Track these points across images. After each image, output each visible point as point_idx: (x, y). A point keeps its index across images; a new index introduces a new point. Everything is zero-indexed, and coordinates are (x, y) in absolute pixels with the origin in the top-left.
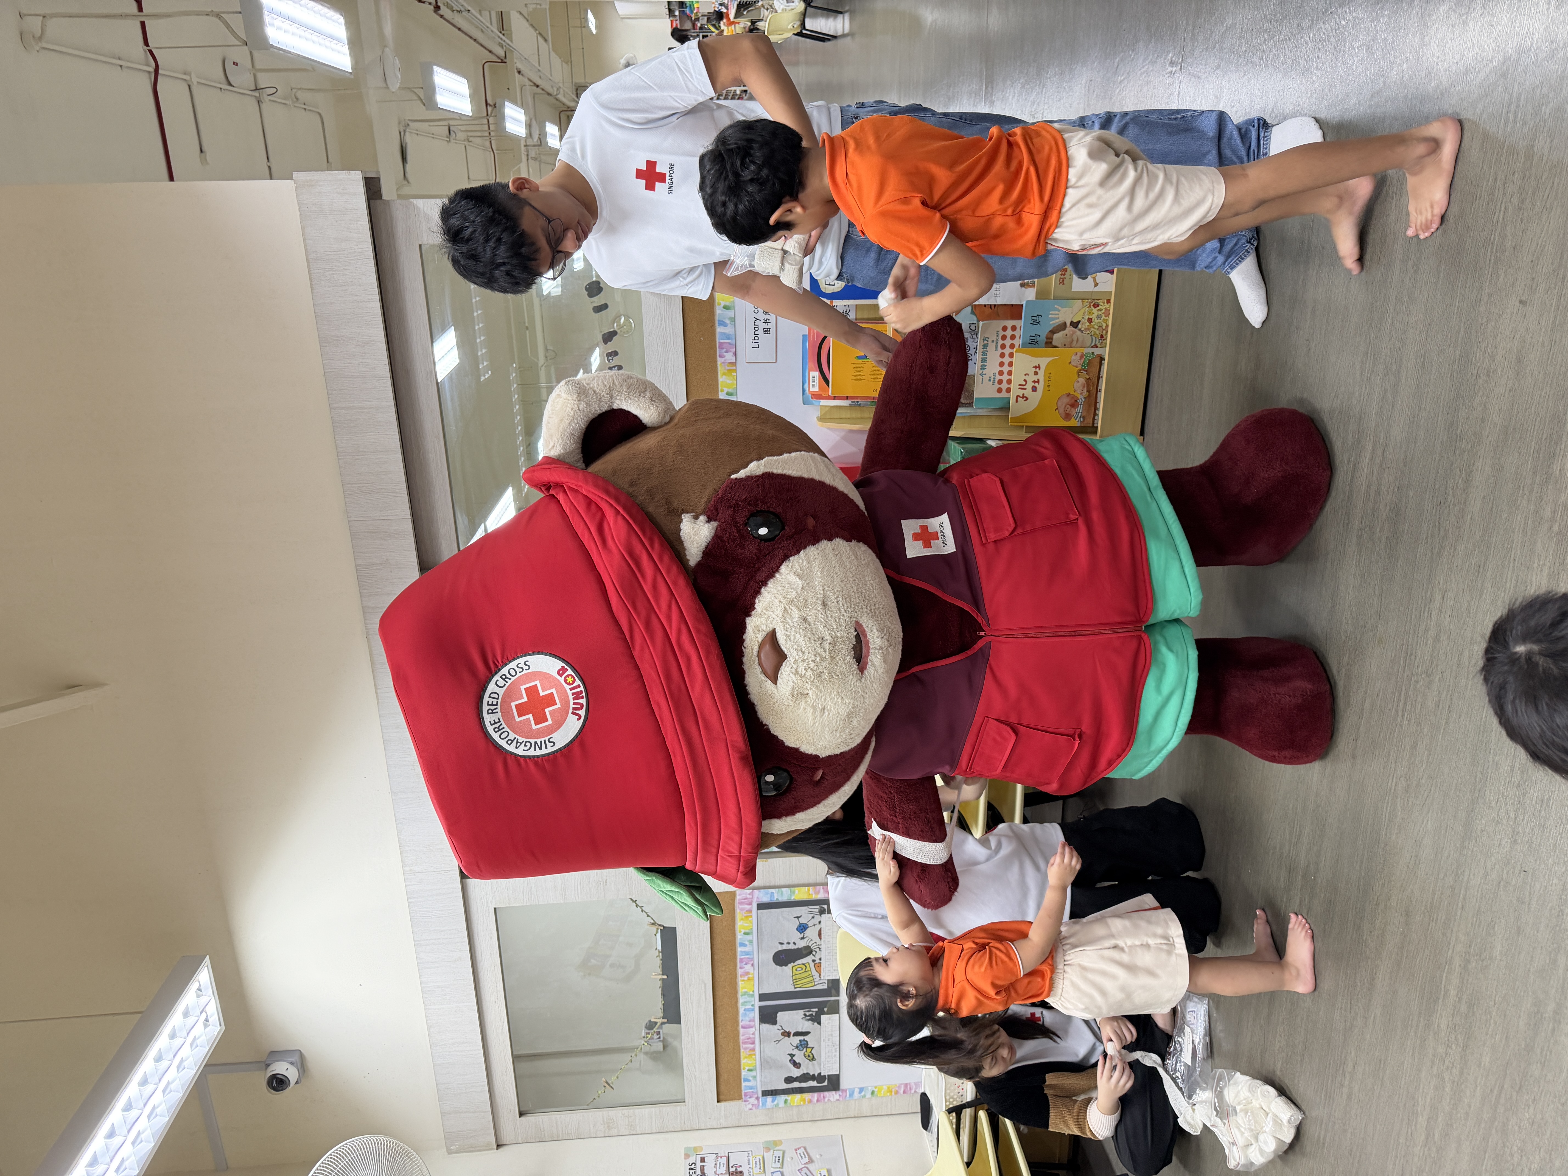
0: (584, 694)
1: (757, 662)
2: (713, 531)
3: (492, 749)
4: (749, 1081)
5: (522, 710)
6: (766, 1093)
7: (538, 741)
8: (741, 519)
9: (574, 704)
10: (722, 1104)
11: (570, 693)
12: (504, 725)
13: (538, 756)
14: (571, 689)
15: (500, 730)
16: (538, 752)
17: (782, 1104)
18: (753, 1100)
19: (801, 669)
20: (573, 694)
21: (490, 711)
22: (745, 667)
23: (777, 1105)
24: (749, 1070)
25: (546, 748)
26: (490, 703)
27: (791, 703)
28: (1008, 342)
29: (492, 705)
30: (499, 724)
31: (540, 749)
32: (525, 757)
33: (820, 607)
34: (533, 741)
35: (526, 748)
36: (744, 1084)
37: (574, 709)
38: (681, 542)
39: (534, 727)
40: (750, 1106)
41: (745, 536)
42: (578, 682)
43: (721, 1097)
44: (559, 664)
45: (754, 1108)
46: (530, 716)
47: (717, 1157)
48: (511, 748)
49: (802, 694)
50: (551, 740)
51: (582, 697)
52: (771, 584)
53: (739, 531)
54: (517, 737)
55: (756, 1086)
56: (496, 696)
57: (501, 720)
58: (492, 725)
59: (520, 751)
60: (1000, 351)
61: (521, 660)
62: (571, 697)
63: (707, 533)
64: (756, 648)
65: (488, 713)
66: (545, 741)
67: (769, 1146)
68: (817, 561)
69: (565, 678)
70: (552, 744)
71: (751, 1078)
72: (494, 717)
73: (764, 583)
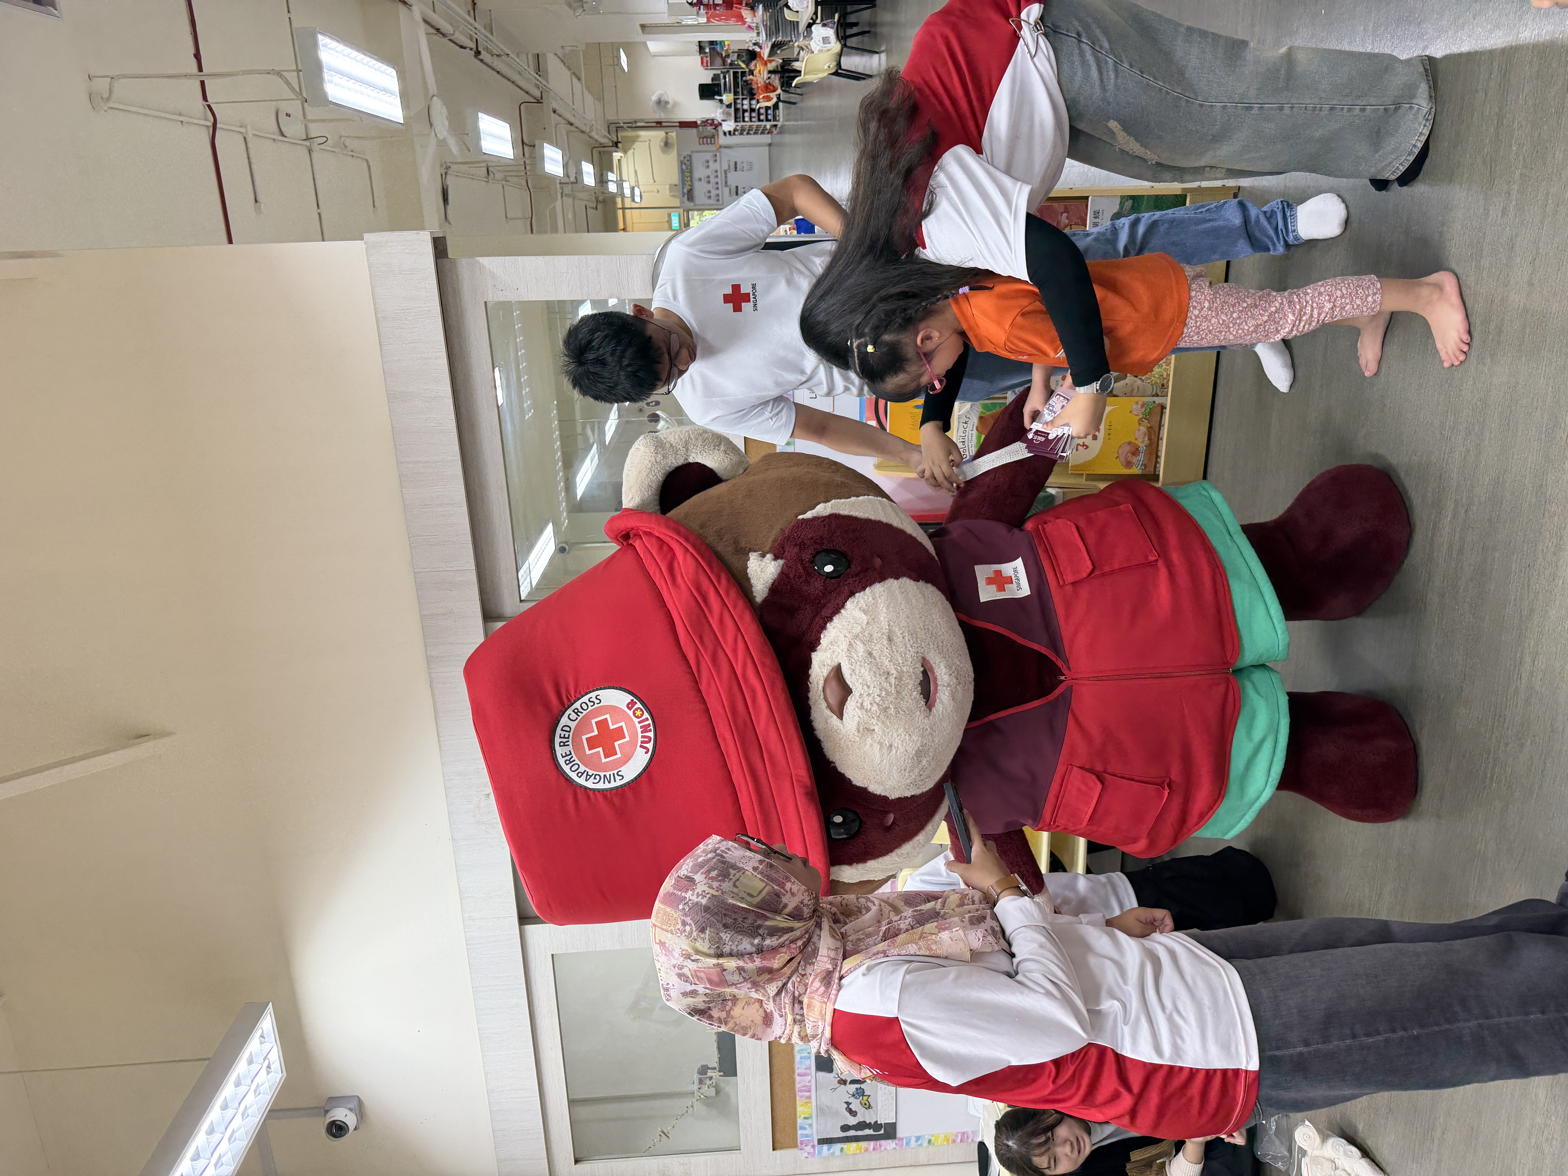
0: (652, 727)
1: (822, 697)
2: (779, 569)
3: (563, 780)
4: (804, 1128)
5: (593, 743)
6: (822, 1141)
7: (607, 774)
8: (806, 556)
9: (642, 737)
10: (778, 1152)
11: (638, 726)
12: (575, 758)
13: (607, 790)
14: (639, 722)
15: (570, 762)
18: (809, 1149)
19: (867, 704)
20: (641, 727)
21: (562, 744)
22: (811, 703)
23: (833, 1154)
24: (805, 1118)
25: (615, 781)
26: (562, 736)
27: (858, 739)
29: (564, 737)
30: (570, 756)
31: (609, 782)
32: (594, 790)
33: (885, 642)
34: (602, 774)
35: (596, 781)
36: (800, 1132)
37: (642, 742)
38: (748, 579)
39: (604, 760)
40: (806, 1155)
41: (811, 573)
42: (646, 715)
43: (776, 1145)
44: (629, 698)
45: (810, 1156)
46: (600, 749)
48: (581, 781)
49: (868, 730)
50: (619, 773)
51: (650, 731)
52: (836, 619)
53: (804, 568)
54: (587, 770)
55: (812, 1134)
56: (568, 729)
57: (572, 752)
58: (563, 757)
59: (589, 784)
61: (593, 695)
62: (639, 730)
63: (773, 570)
64: (821, 683)
65: (560, 746)
66: (614, 774)
68: (883, 598)
69: (634, 711)
70: (621, 778)
71: (807, 1127)
72: (566, 750)
73: (830, 619)
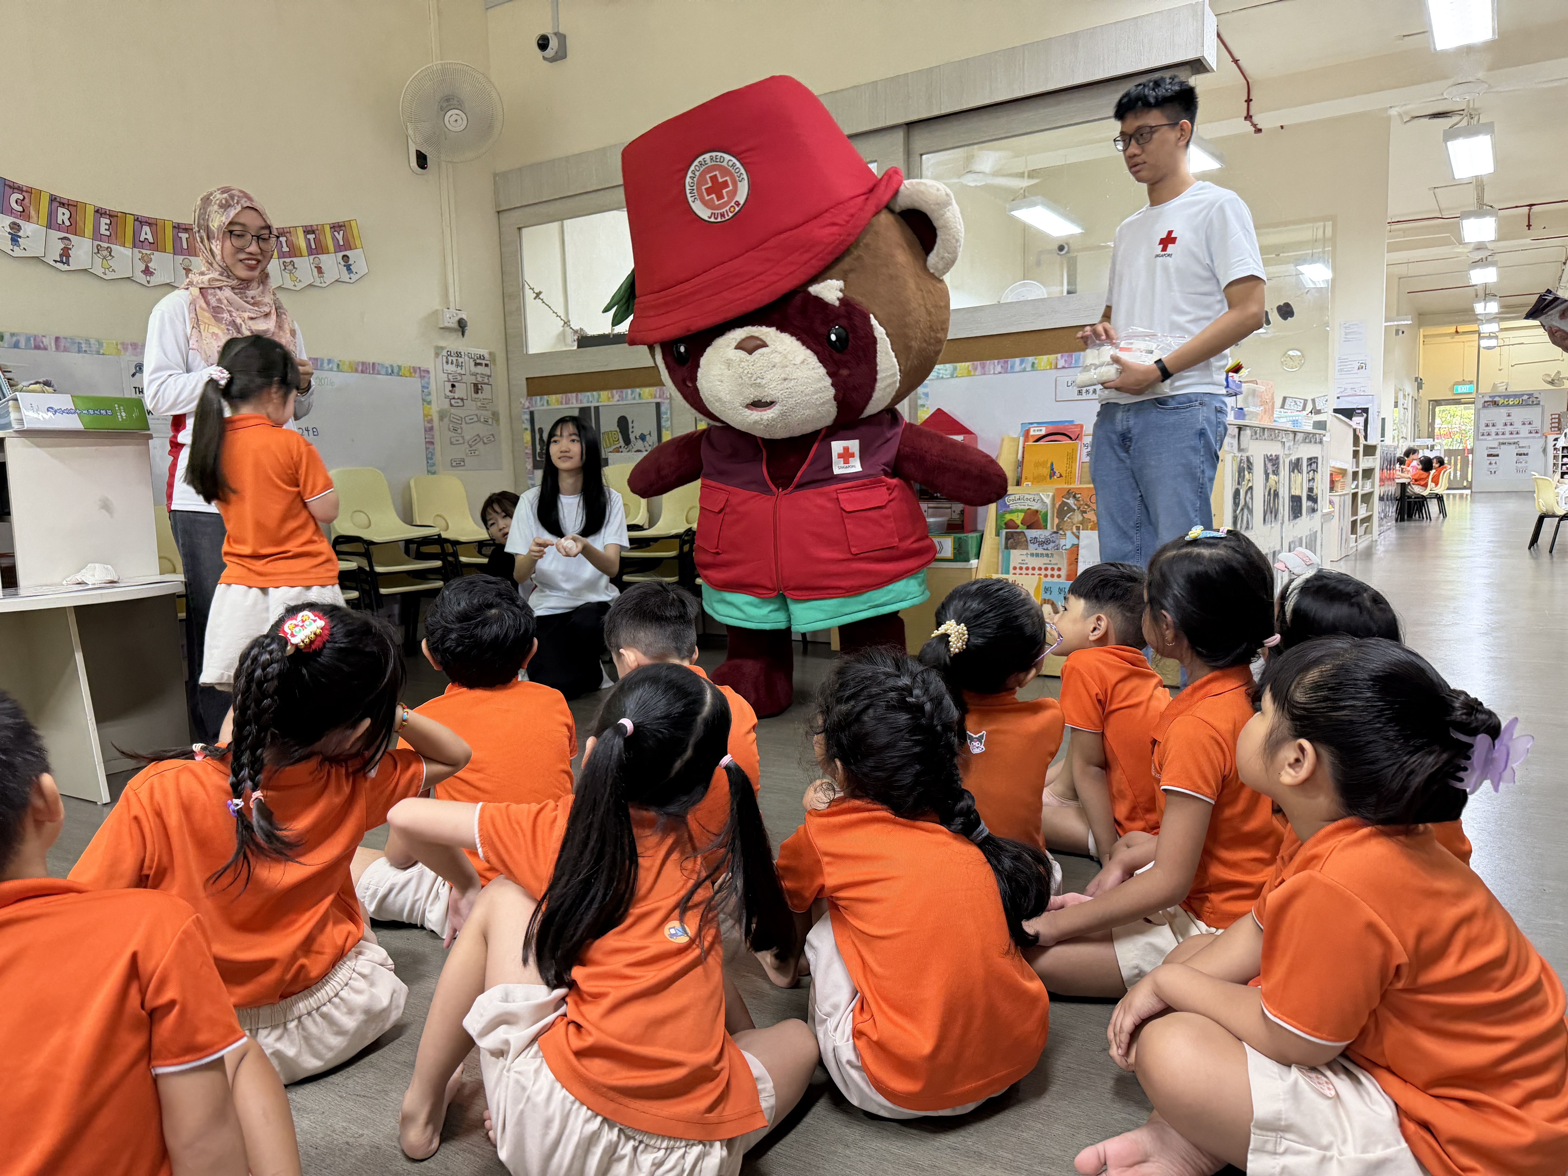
0: (724, 220)
5: (714, 179)
7: (694, 191)
9: (718, 213)
11: (724, 210)
12: (704, 167)
13: (685, 191)
14: (727, 211)
15: (701, 165)
16: (688, 192)
17: (524, 426)
20: (723, 212)
21: (712, 157)
25: (690, 196)
26: (718, 157)
28: (1049, 572)
29: (717, 159)
30: (705, 164)
31: (690, 193)
32: (684, 182)
34: (694, 187)
35: (690, 183)
37: (715, 214)
39: (703, 187)
42: (731, 215)
44: (742, 201)
46: (710, 185)
47: (489, 376)
48: (690, 174)
50: (696, 200)
51: (721, 219)
54: (697, 177)
56: (723, 161)
57: (707, 165)
58: (704, 159)
59: (688, 179)
60: (1043, 567)
61: (745, 175)
66: (695, 196)
67: (495, 416)
69: (734, 207)
70: (693, 201)
72: (709, 160)
